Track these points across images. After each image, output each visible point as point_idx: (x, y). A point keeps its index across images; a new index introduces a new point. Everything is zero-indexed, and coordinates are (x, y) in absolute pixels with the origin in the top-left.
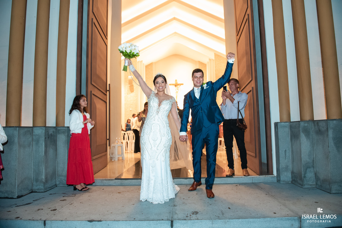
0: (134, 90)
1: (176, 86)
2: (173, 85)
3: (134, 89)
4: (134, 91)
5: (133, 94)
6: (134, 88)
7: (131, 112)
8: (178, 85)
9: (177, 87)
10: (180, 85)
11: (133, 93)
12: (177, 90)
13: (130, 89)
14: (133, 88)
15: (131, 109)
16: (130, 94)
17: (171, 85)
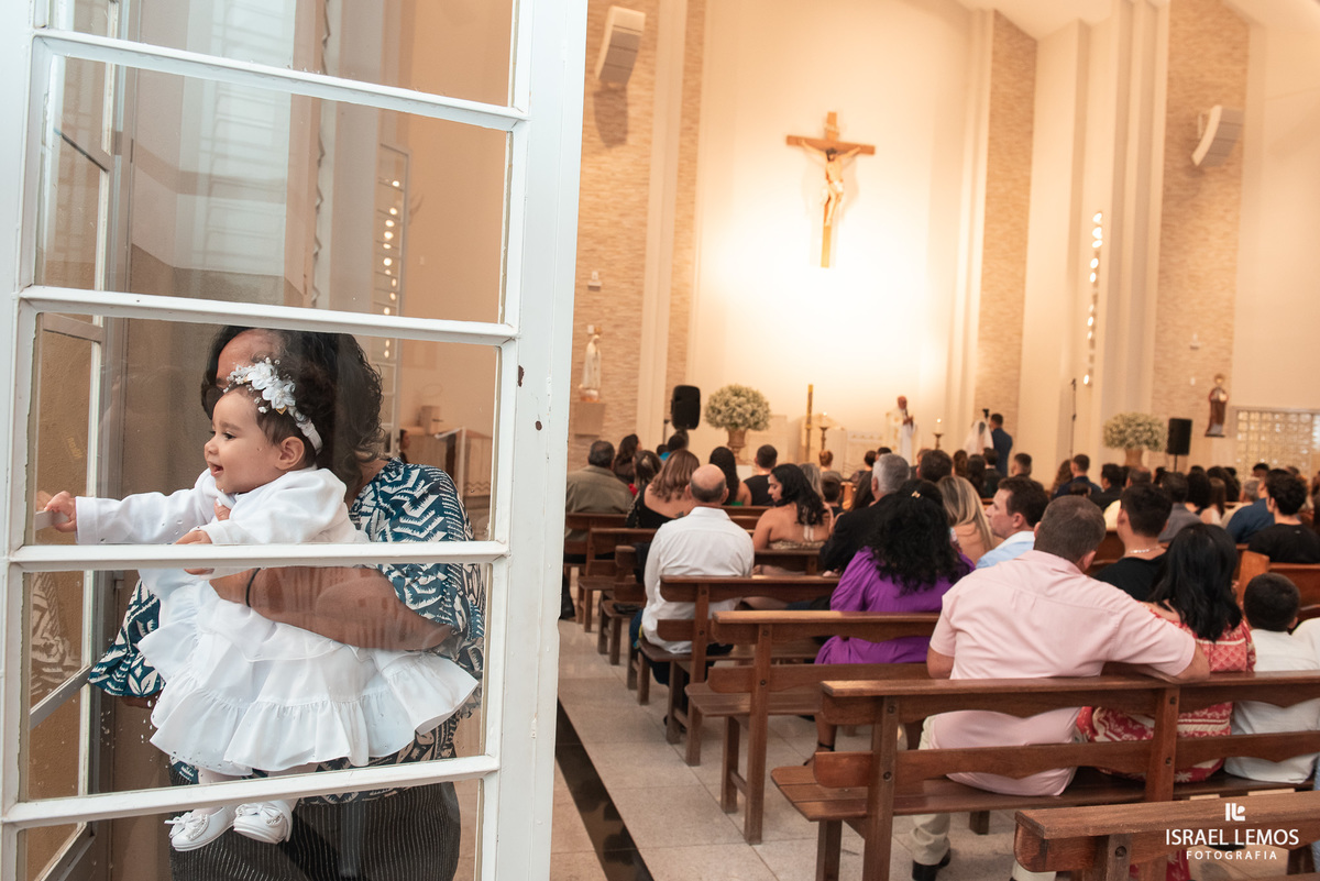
0: (626, 132)
1: (831, 153)
2: (811, 143)
3: (631, 125)
4: (631, 139)
5: (616, 161)
6: (632, 112)
7: (596, 296)
8: (848, 148)
9: (835, 162)
10: (857, 153)
11: (617, 150)
13: (597, 113)
14: (624, 114)
15: (595, 274)
16: (594, 153)
17: (803, 143)
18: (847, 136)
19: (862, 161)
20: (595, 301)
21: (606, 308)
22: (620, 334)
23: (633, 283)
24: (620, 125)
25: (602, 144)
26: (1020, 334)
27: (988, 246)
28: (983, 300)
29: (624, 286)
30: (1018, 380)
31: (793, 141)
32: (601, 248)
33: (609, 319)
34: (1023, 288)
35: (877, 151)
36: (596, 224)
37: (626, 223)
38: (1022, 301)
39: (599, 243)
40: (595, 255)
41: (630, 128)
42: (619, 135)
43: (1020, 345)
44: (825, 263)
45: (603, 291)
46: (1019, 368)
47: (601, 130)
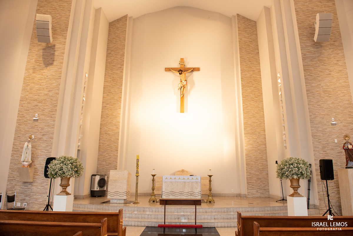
0: (54, 61)
1: (181, 71)
2: (174, 69)
3: (56, 58)
4: (55, 63)
5: (49, 72)
6: (56, 53)
8: (187, 70)
9: (183, 74)
10: (192, 71)
11: (49, 68)
12: (185, 83)
14: (53, 54)
15: (37, 114)
16: (40, 69)
17: (171, 70)
18: (188, 66)
19: (195, 73)
20: (36, 125)
21: (40, 128)
22: (45, 138)
23: (51, 117)
24: (51, 58)
25: (44, 66)
26: (264, 130)
27: (245, 97)
28: (245, 118)
29: (48, 118)
30: (266, 150)
31: (168, 70)
32: (40, 104)
33: (41, 132)
34: (263, 111)
35: (201, 69)
36: (39, 95)
37: (50, 94)
38: (263, 117)
39: (39, 103)
40: (37, 107)
41: (55, 59)
42: (51, 62)
43: (265, 135)
44: (182, 111)
45: (39, 121)
46: (265, 145)
47: (44, 61)
